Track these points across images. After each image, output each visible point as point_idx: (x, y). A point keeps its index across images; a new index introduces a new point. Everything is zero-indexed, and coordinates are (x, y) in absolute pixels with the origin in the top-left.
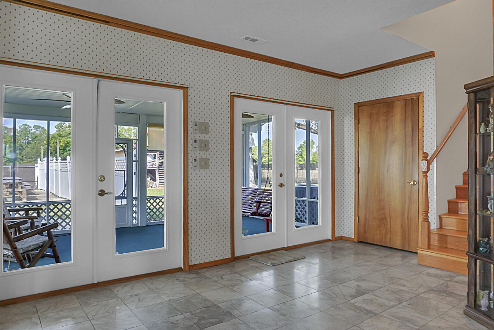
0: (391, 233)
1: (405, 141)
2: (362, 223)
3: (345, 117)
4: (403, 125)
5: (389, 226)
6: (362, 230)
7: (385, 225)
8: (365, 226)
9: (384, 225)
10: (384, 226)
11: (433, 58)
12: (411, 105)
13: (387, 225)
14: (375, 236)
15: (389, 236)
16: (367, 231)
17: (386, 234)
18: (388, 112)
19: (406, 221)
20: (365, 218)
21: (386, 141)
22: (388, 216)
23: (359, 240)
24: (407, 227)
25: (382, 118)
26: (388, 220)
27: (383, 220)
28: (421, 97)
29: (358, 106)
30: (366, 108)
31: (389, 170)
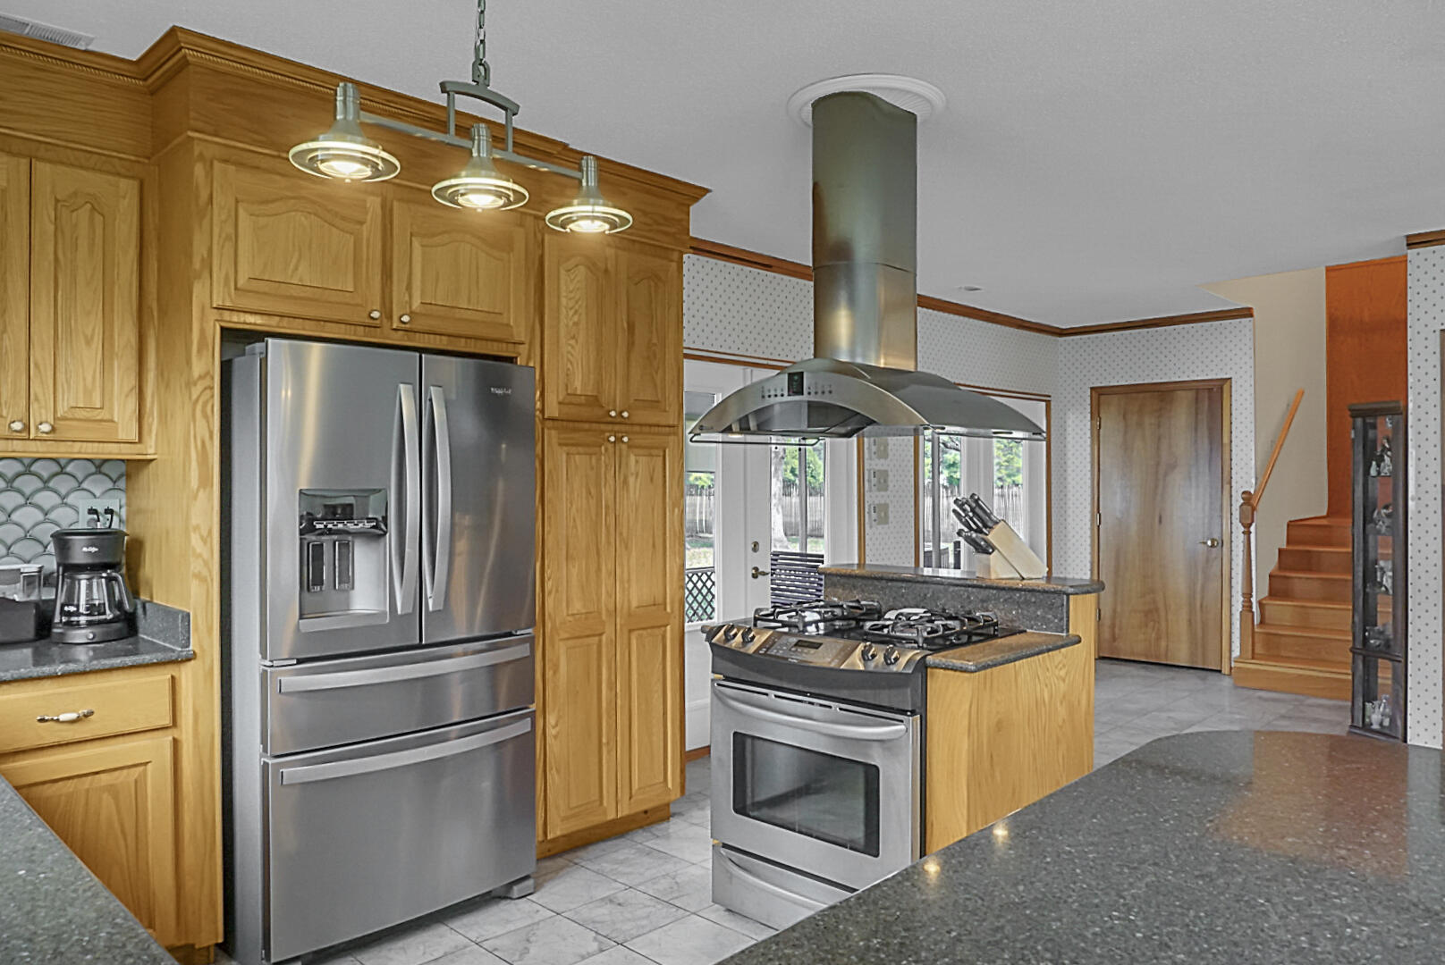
0: (1168, 638)
1: (1196, 465)
2: (1107, 621)
4: (1191, 436)
5: (1163, 624)
6: (1106, 635)
7: (1156, 624)
8: (1113, 626)
9: (1154, 622)
10: (1154, 625)
11: (1249, 319)
12: (1208, 400)
13: (1159, 622)
14: (1134, 644)
15: (1163, 644)
16: (1117, 636)
17: (1158, 639)
18: (1160, 409)
19: (1199, 613)
20: (1115, 611)
21: (1158, 464)
22: (1161, 605)
23: (1101, 655)
24: (1199, 626)
25: (1149, 420)
26: (1162, 614)
27: (1152, 613)
28: (1226, 387)
29: (1099, 394)
30: (1115, 399)
31: (1163, 520)
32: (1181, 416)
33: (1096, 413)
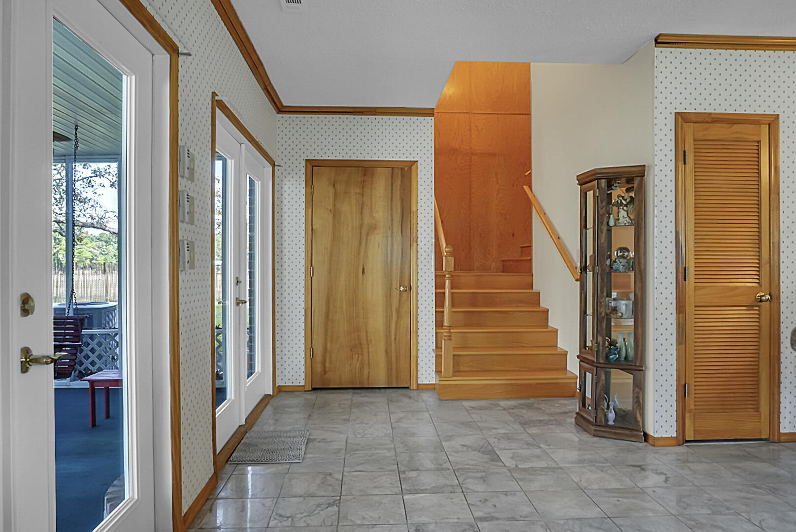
0: (369, 366)
1: (391, 227)
2: (319, 358)
3: (286, 181)
4: (388, 204)
5: (366, 355)
6: (319, 368)
7: (360, 356)
8: (324, 362)
9: (359, 354)
10: (358, 357)
11: (431, 118)
12: (400, 177)
13: (362, 354)
14: (343, 373)
15: (366, 371)
16: (327, 369)
17: (362, 368)
18: (364, 181)
19: (393, 345)
20: (325, 349)
21: (361, 226)
22: (364, 342)
23: (314, 387)
24: (394, 355)
25: (354, 190)
26: (365, 347)
27: (357, 346)
28: (413, 167)
29: (314, 166)
30: (326, 170)
31: (365, 271)
32: (380, 186)
33: (310, 181)
